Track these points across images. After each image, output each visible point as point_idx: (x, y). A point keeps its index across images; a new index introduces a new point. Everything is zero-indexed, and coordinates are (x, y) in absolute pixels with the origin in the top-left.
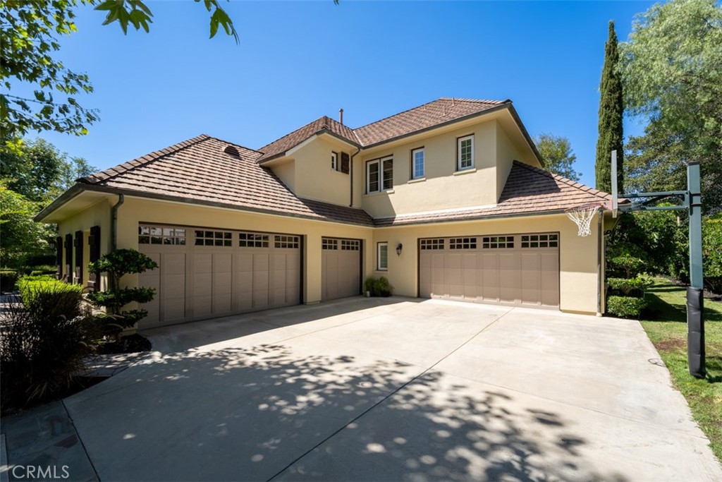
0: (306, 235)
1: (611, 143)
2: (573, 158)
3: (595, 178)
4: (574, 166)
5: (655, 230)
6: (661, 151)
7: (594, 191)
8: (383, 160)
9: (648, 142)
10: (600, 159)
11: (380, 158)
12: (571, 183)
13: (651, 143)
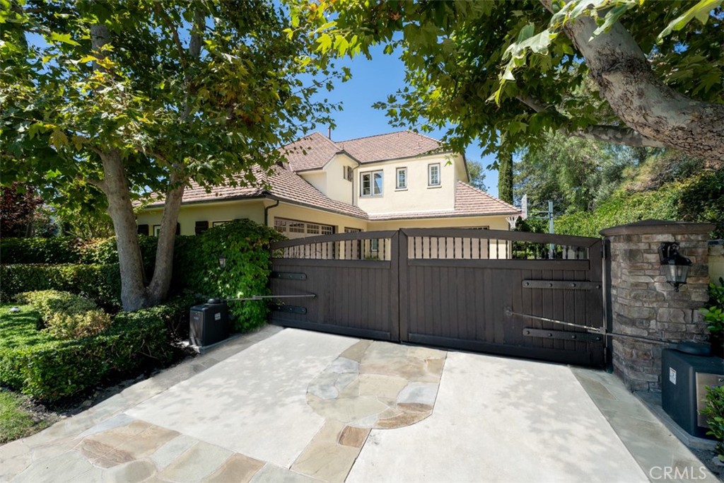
0: (337, 226)
1: (507, 170)
2: (484, 176)
3: (498, 192)
4: (485, 181)
5: (534, 226)
6: (530, 173)
7: (498, 200)
8: (373, 173)
9: (523, 166)
10: (501, 179)
11: (372, 171)
12: (483, 193)
13: (525, 167)
